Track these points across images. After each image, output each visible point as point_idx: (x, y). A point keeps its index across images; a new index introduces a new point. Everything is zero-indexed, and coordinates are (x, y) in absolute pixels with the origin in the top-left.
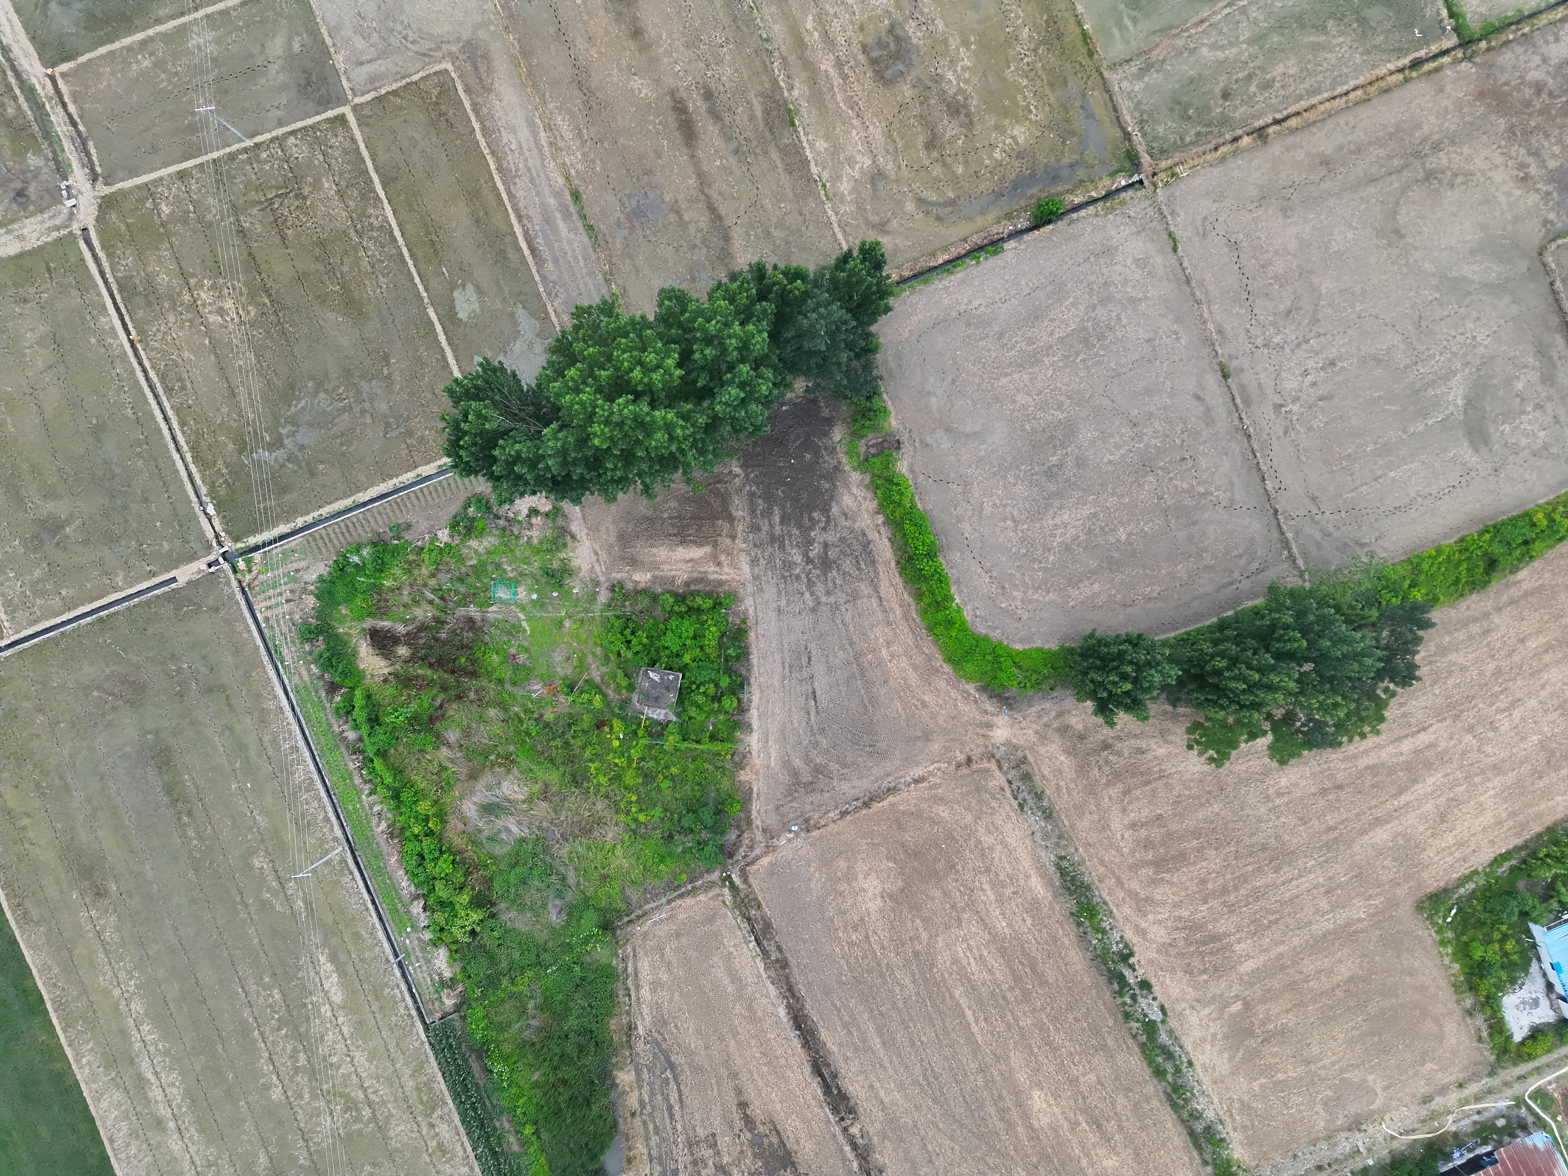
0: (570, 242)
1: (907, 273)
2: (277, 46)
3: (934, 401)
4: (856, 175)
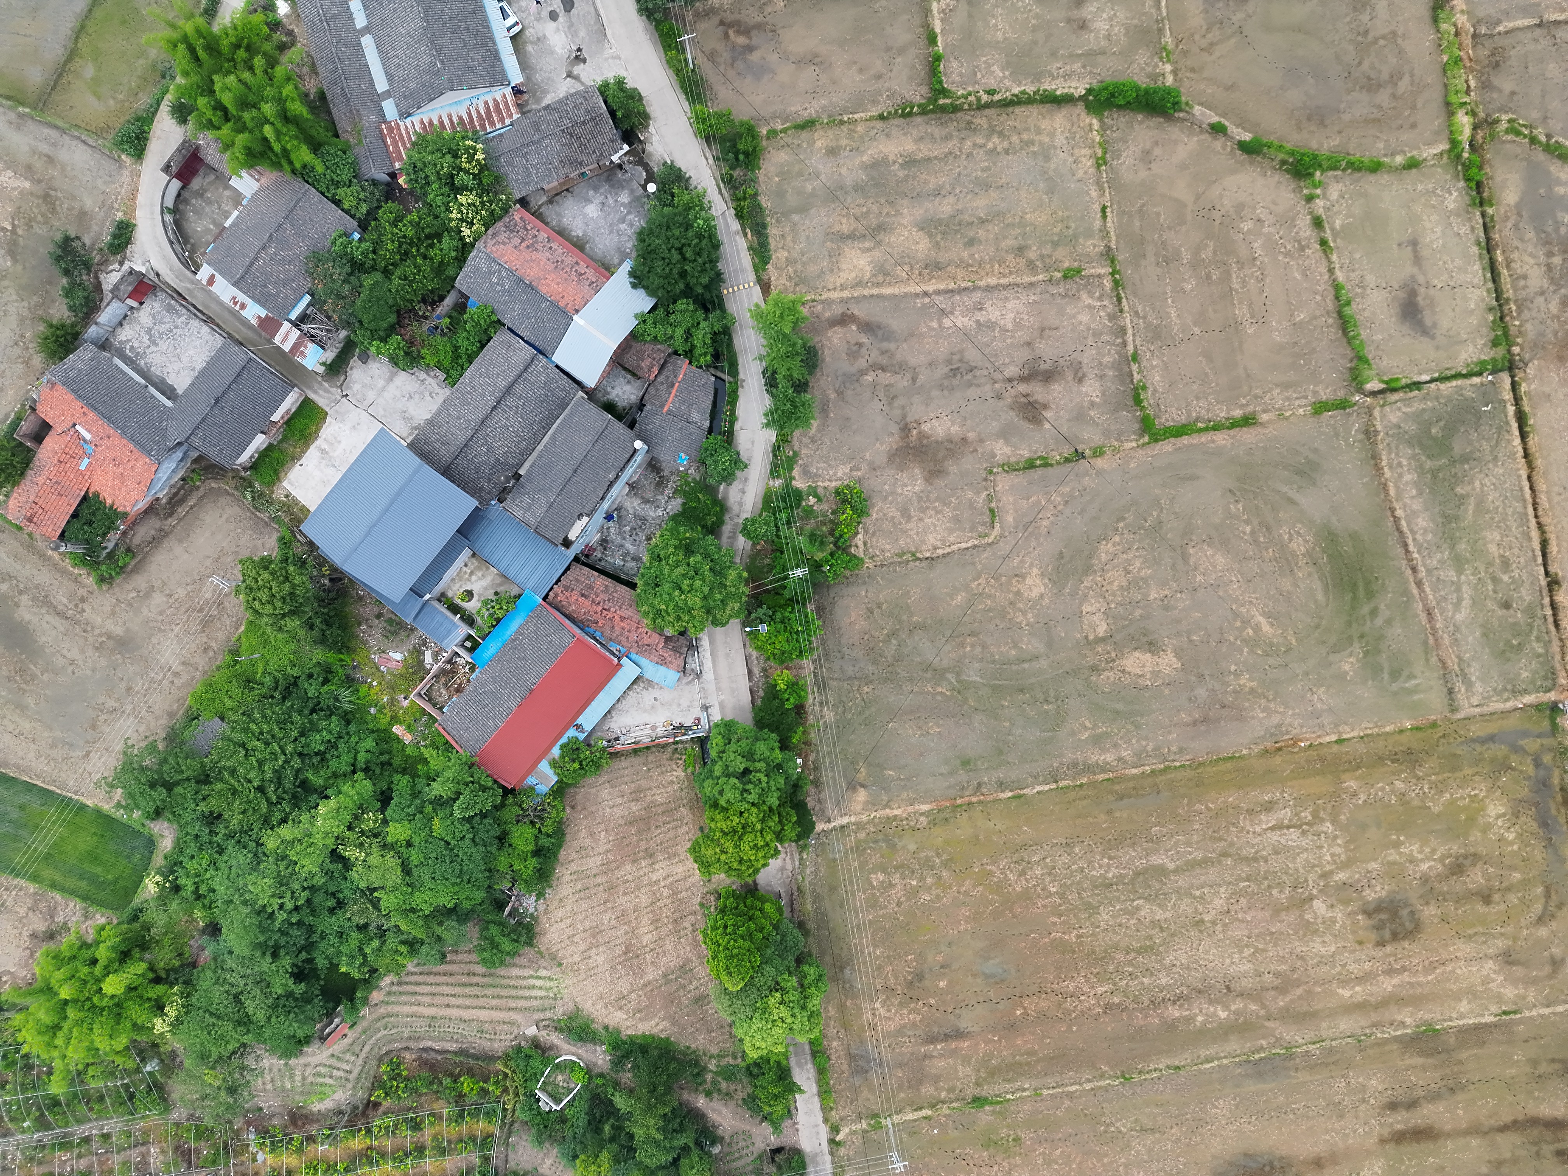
4: (1501, 978)
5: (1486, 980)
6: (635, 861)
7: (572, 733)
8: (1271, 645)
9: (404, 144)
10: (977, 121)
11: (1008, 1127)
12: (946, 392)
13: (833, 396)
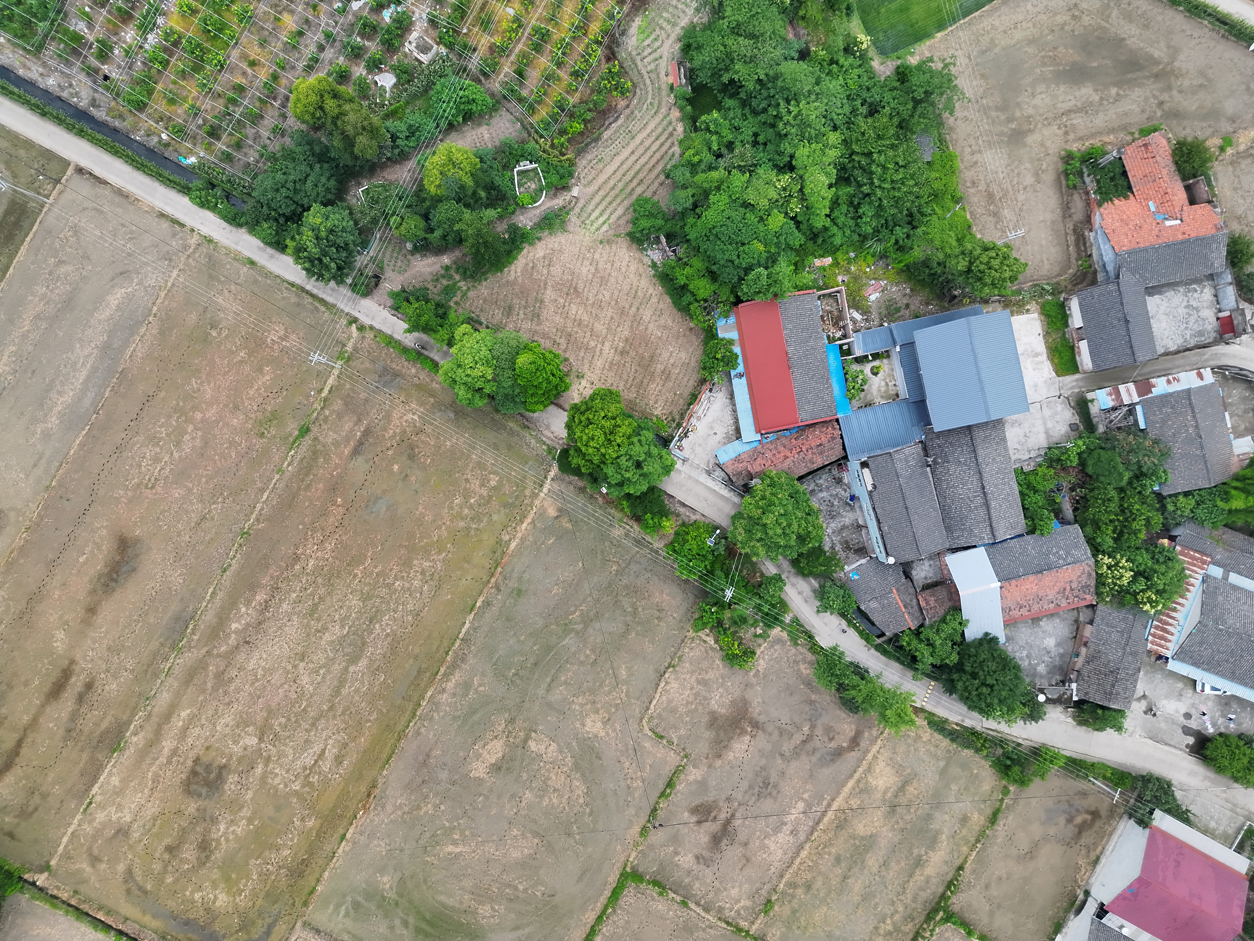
4: (114, 818)
5: (120, 808)
6: (627, 340)
7: (741, 368)
8: (437, 843)
9: (1189, 563)
10: (910, 926)
11: (274, 436)
12: (758, 769)
13: (813, 697)
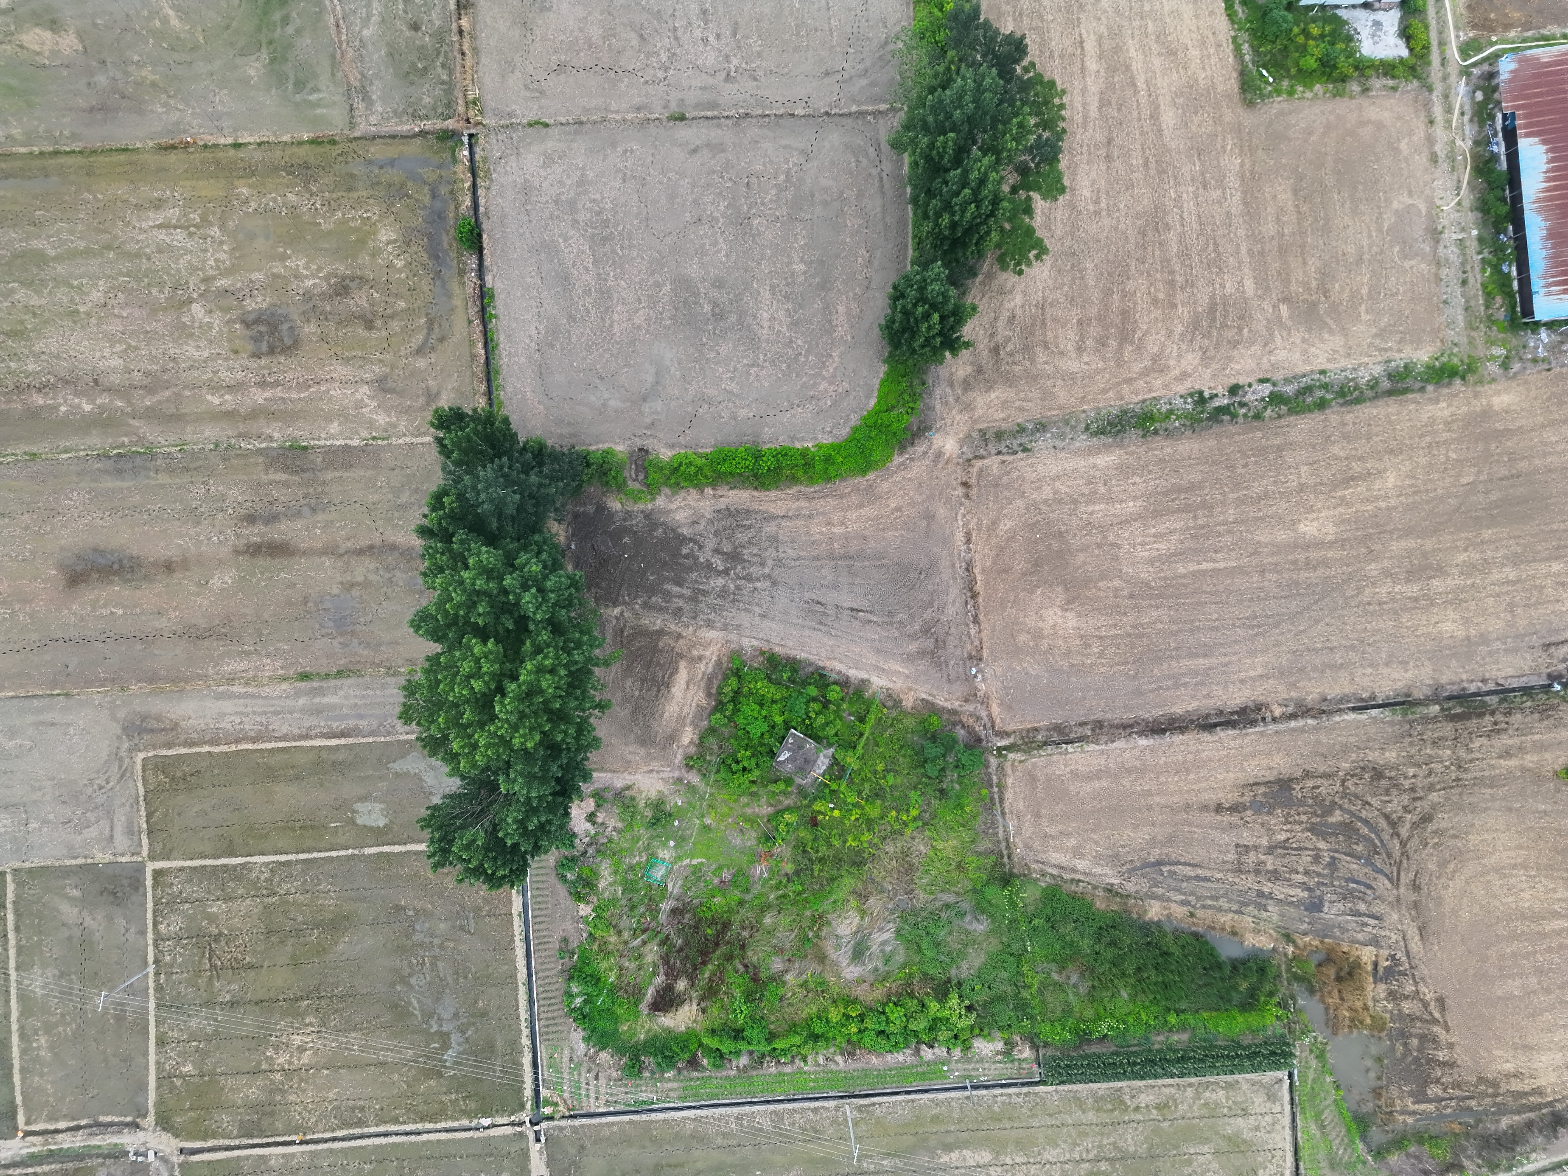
0: (346, 697)
1: (483, 388)
2: (69, 912)
3: (612, 403)
4: (375, 404)
5: (359, 405)
8: (178, 38)
